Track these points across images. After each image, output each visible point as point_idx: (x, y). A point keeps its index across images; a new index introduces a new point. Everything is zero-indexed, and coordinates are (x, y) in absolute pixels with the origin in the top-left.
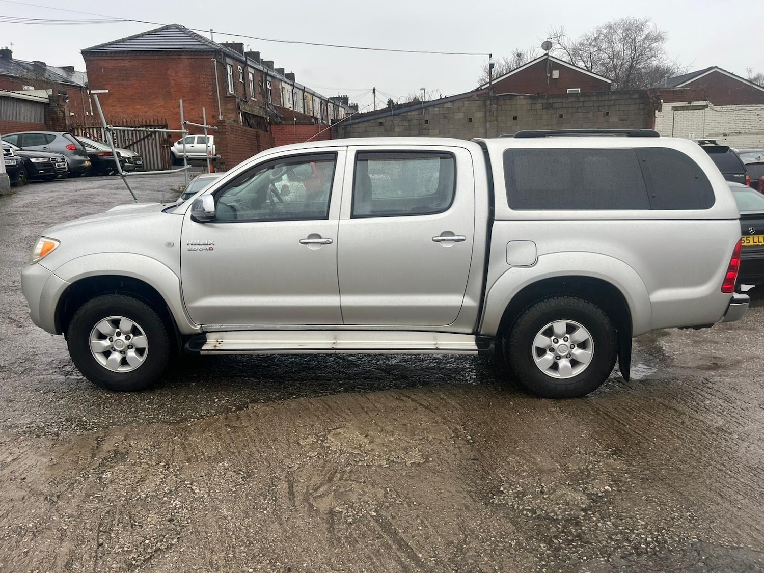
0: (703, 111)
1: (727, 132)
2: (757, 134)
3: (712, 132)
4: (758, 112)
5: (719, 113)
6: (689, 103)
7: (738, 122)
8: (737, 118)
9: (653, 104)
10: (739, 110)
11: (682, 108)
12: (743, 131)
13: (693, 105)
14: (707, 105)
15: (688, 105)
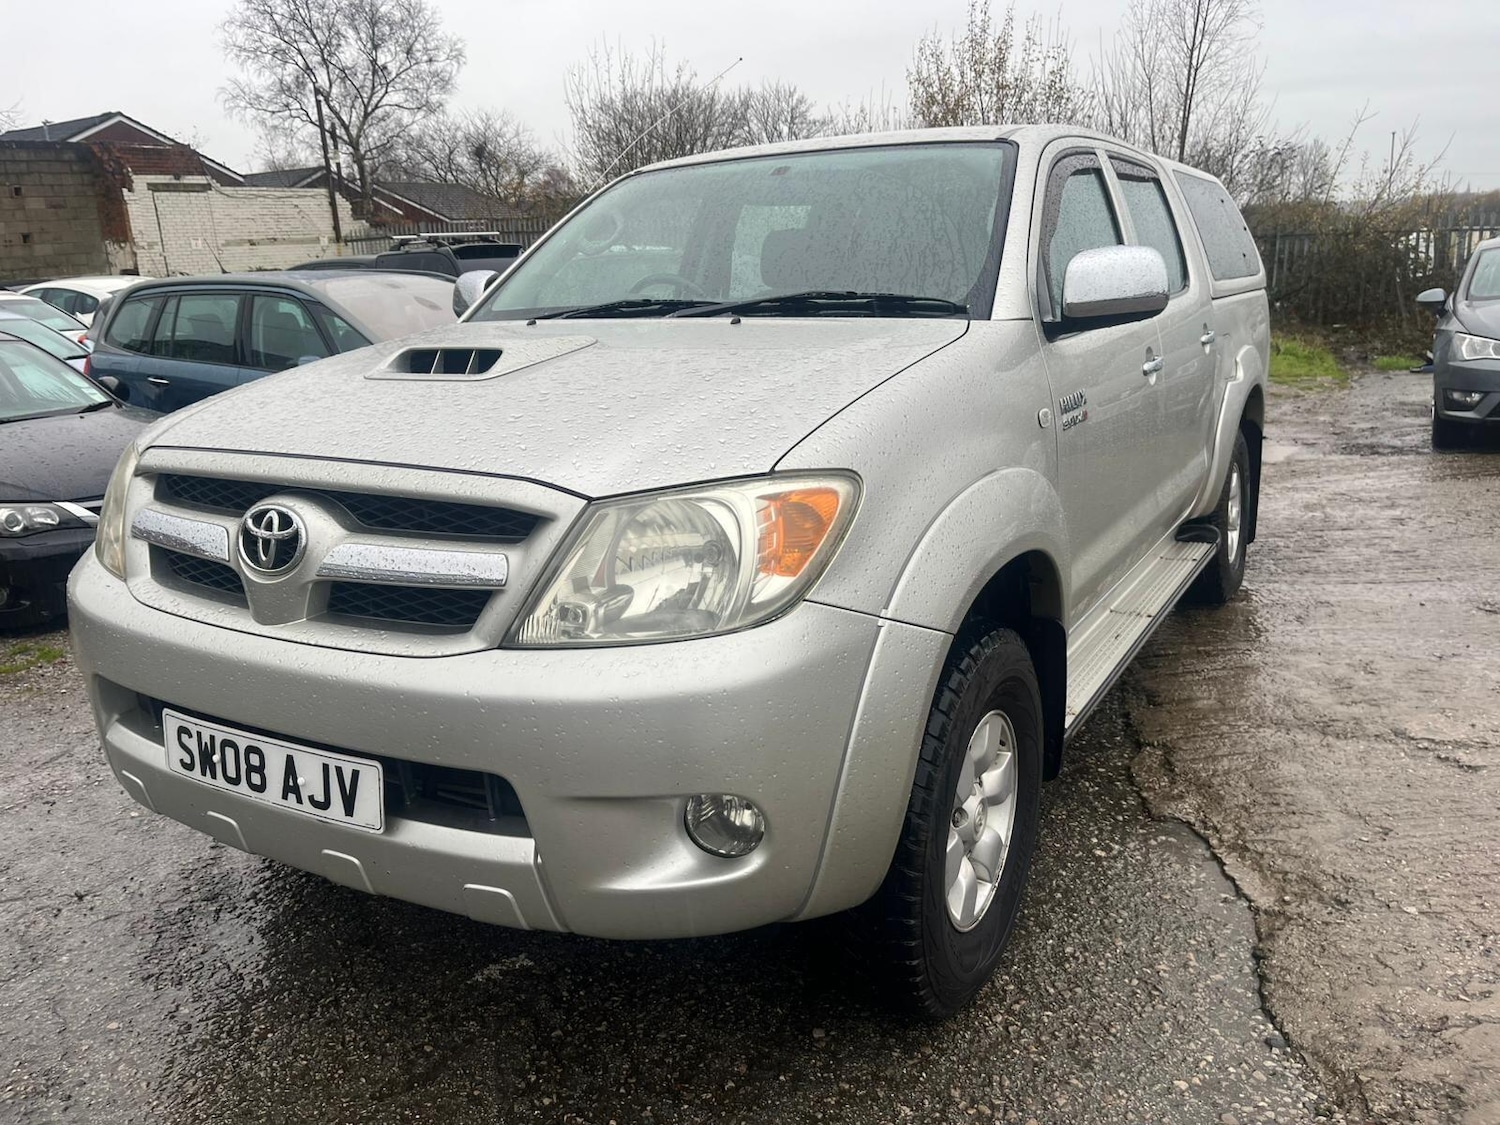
0: (205, 194)
1: (254, 237)
2: (302, 242)
3: (230, 237)
4: (296, 201)
5: (232, 202)
6: (177, 177)
7: (267, 219)
8: (265, 212)
9: (113, 174)
10: (264, 197)
11: (167, 188)
12: (278, 236)
13: (185, 182)
14: (209, 185)
15: (174, 181)
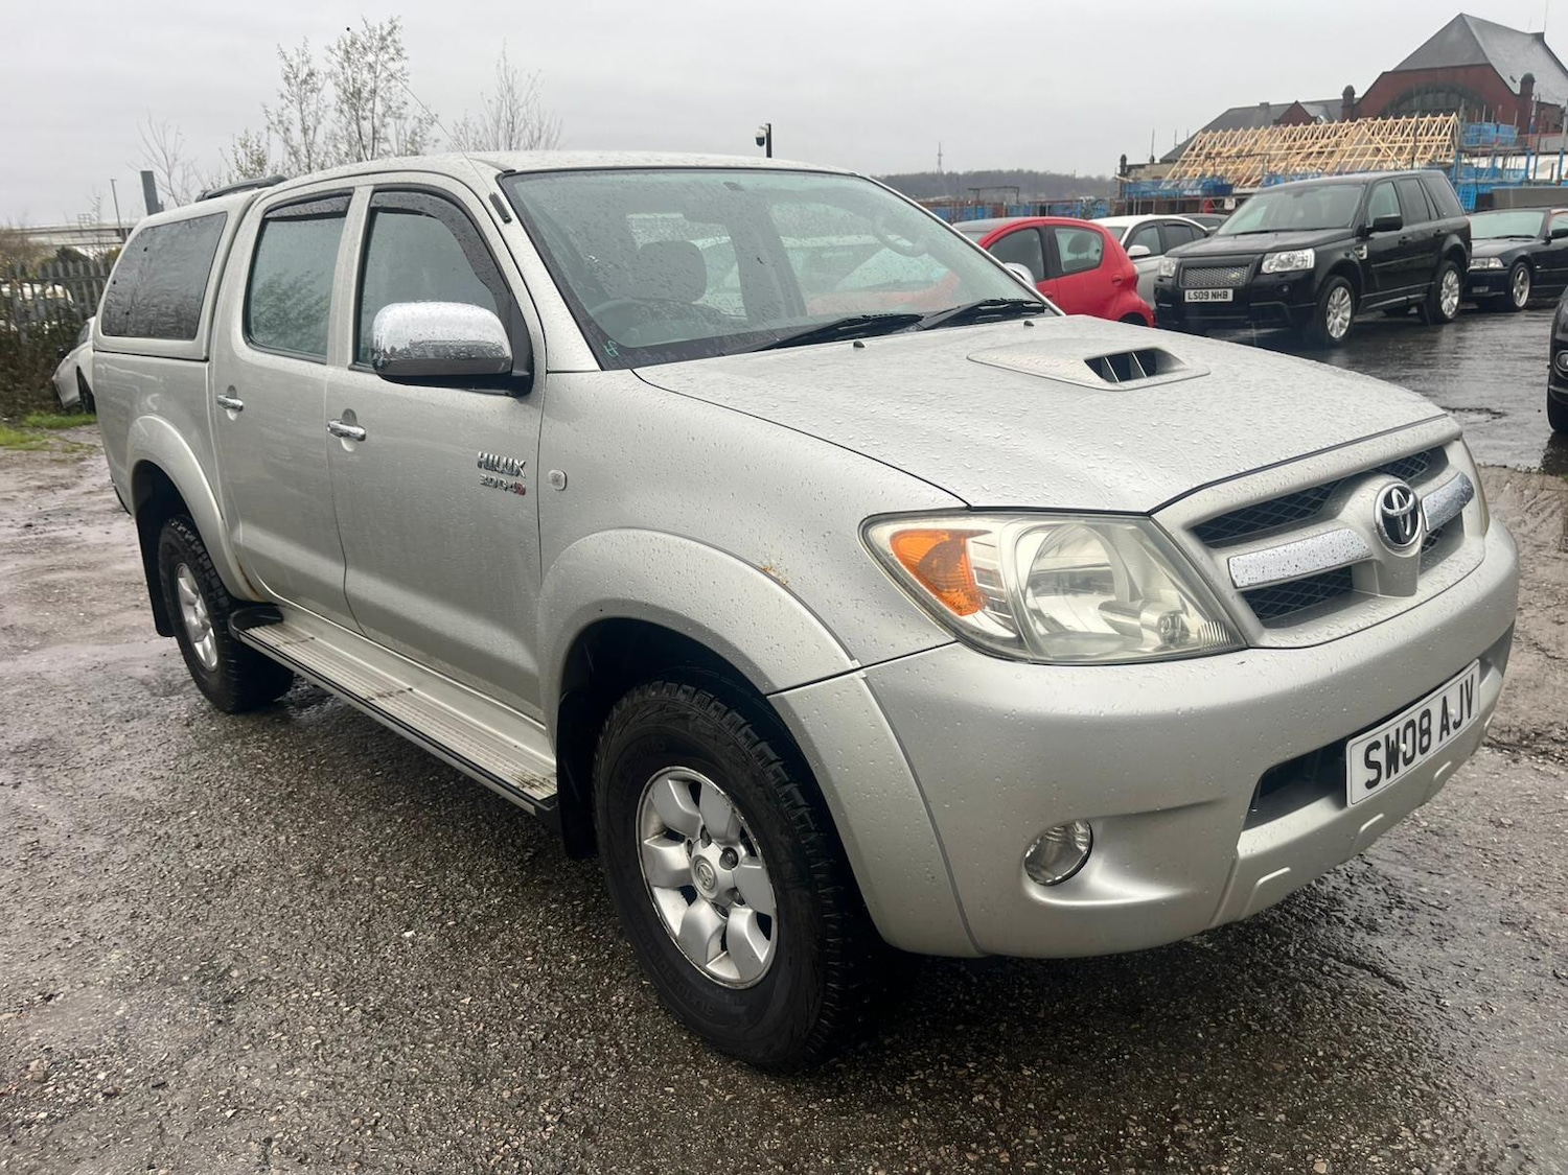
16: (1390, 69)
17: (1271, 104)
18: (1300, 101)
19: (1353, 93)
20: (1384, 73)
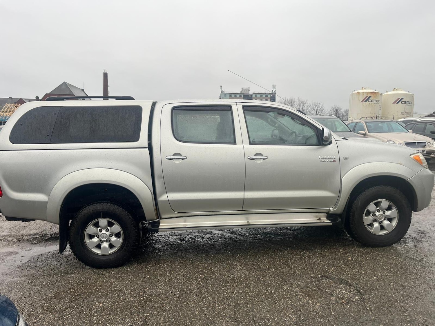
16: (48, 93)
17: (12, 98)
18: (22, 98)
19: (38, 98)
20: (46, 94)
